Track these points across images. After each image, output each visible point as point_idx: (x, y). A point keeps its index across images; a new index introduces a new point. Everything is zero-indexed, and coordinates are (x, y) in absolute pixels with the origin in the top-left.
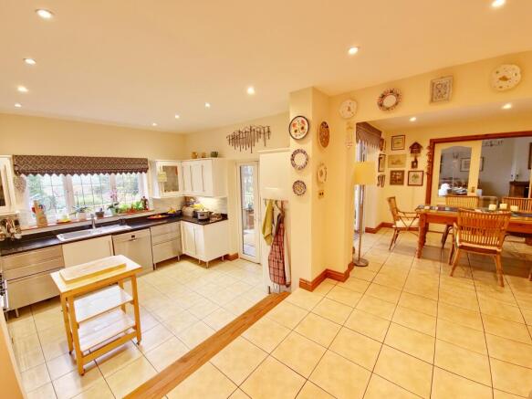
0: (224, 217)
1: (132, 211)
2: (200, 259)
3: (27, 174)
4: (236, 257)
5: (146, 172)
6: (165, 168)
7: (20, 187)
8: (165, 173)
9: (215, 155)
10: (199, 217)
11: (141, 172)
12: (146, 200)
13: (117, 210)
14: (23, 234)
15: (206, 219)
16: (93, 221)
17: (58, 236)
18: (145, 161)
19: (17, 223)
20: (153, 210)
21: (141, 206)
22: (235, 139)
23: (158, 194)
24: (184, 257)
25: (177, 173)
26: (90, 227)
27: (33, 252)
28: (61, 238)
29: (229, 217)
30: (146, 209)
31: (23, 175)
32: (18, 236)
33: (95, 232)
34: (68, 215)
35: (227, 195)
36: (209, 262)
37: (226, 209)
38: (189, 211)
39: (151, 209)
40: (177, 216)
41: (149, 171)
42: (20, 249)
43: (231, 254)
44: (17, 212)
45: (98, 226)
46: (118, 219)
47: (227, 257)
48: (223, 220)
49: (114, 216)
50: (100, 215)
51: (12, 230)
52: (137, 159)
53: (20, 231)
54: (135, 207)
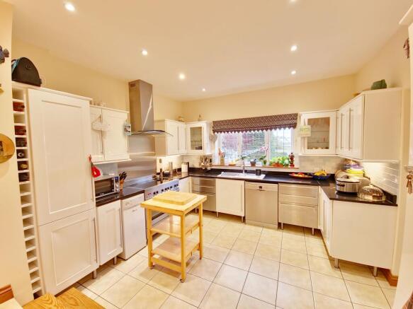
1: (278, 165)
3: (218, 132)
5: (294, 127)
6: (312, 122)
7: (213, 139)
8: (309, 127)
9: (381, 85)
11: (289, 128)
13: (265, 162)
14: (213, 168)
16: (244, 167)
18: (296, 115)
19: (211, 161)
20: (299, 168)
23: (300, 151)
25: (329, 125)
26: (240, 171)
30: (292, 165)
32: (209, 168)
35: (400, 159)
37: (396, 186)
39: (295, 166)
41: (297, 126)
50: (253, 164)
51: (208, 164)
52: (285, 116)
53: (211, 165)
54: (280, 162)
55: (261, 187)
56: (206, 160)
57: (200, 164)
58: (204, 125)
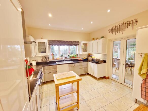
0: (105, 62)
1: (74, 57)
2: (94, 76)
3: (51, 45)
4: (108, 78)
5: (78, 45)
6: (84, 44)
7: (49, 48)
8: (84, 45)
9: (102, 37)
10: (95, 61)
11: (77, 45)
12: (77, 54)
13: (70, 57)
14: (49, 61)
15: (97, 62)
16: (64, 59)
17: (56, 63)
18: (78, 42)
19: (48, 58)
21: (76, 56)
22: (113, 30)
23: (81, 52)
24: (88, 74)
25: (87, 46)
26: (63, 61)
27: (51, 66)
28: (57, 63)
29: (107, 62)
30: (77, 57)
31: (50, 46)
32: (48, 62)
33: (65, 62)
34: (59, 57)
35: (107, 53)
36: (98, 78)
37: (106, 59)
38: (90, 59)
39: (79, 57)
40: (86, 60)
41: (79, 45)
42: (48, 65)
43: (107, 76)
44: (48, 55)
45: (65, 61)
46: (70, 59)
47: (105, 77)
48: (104, 63)
49: (69, 58)
50: (66, 58)
51: (47, 60)
52: (76, 41)
53: (49, 60)
54: (74, 56)
55: (74, 65)
56: (45, 58)
57: (42, 60)
58: (46, 41)
